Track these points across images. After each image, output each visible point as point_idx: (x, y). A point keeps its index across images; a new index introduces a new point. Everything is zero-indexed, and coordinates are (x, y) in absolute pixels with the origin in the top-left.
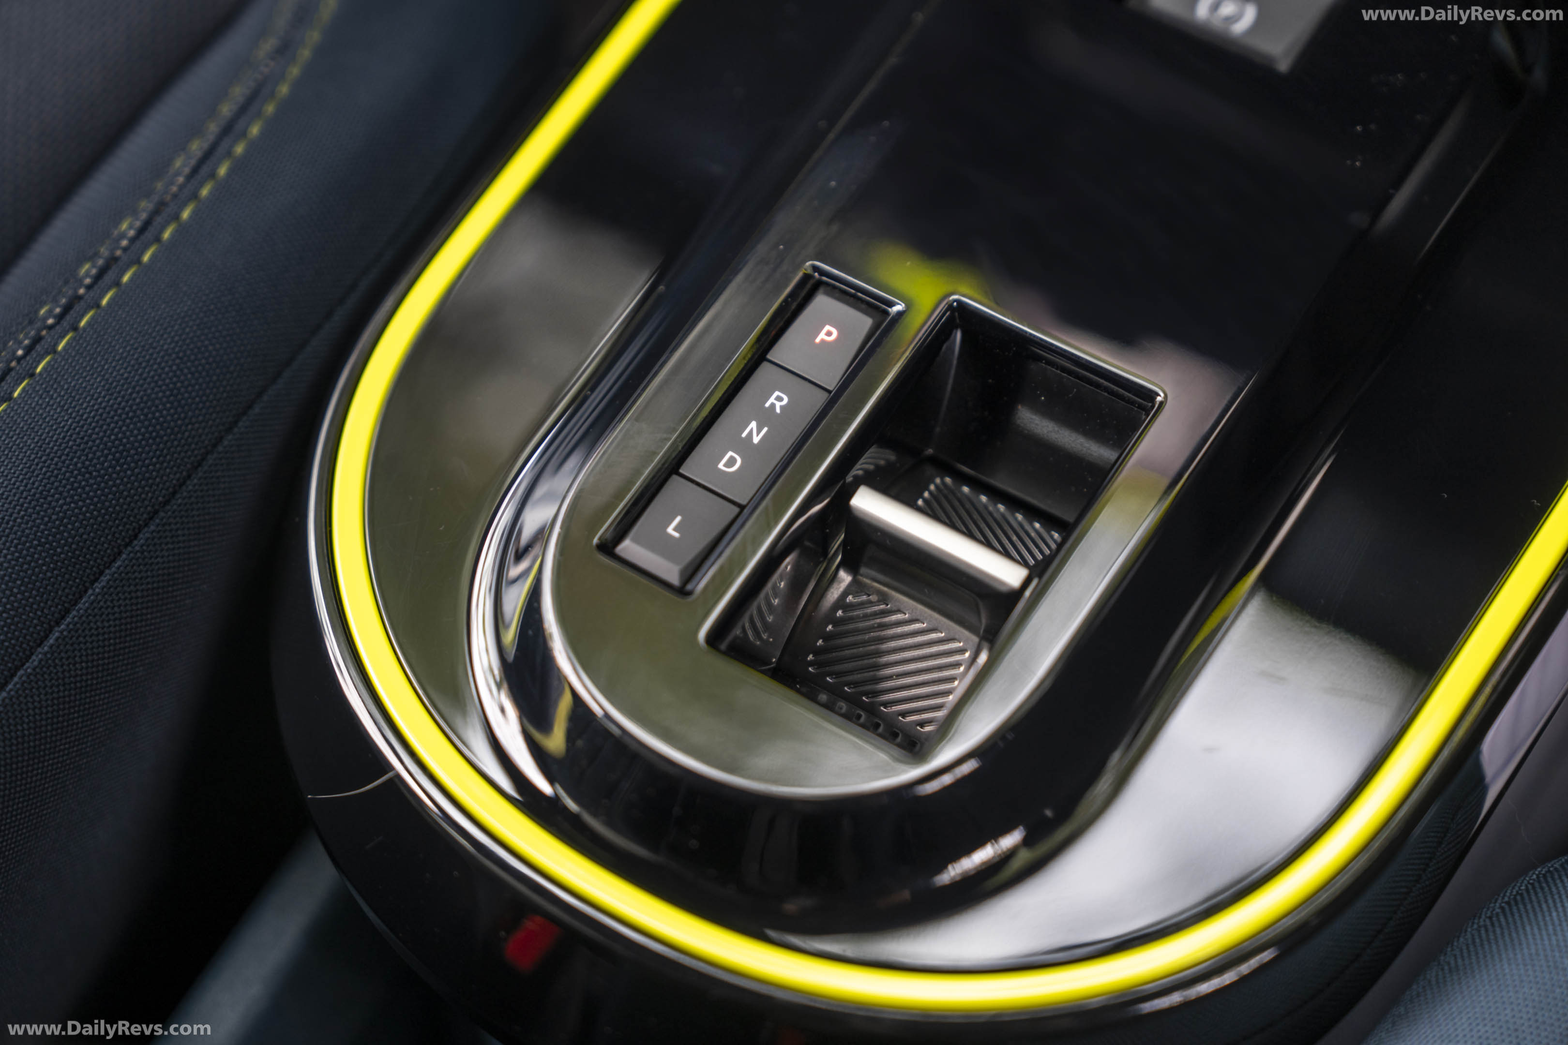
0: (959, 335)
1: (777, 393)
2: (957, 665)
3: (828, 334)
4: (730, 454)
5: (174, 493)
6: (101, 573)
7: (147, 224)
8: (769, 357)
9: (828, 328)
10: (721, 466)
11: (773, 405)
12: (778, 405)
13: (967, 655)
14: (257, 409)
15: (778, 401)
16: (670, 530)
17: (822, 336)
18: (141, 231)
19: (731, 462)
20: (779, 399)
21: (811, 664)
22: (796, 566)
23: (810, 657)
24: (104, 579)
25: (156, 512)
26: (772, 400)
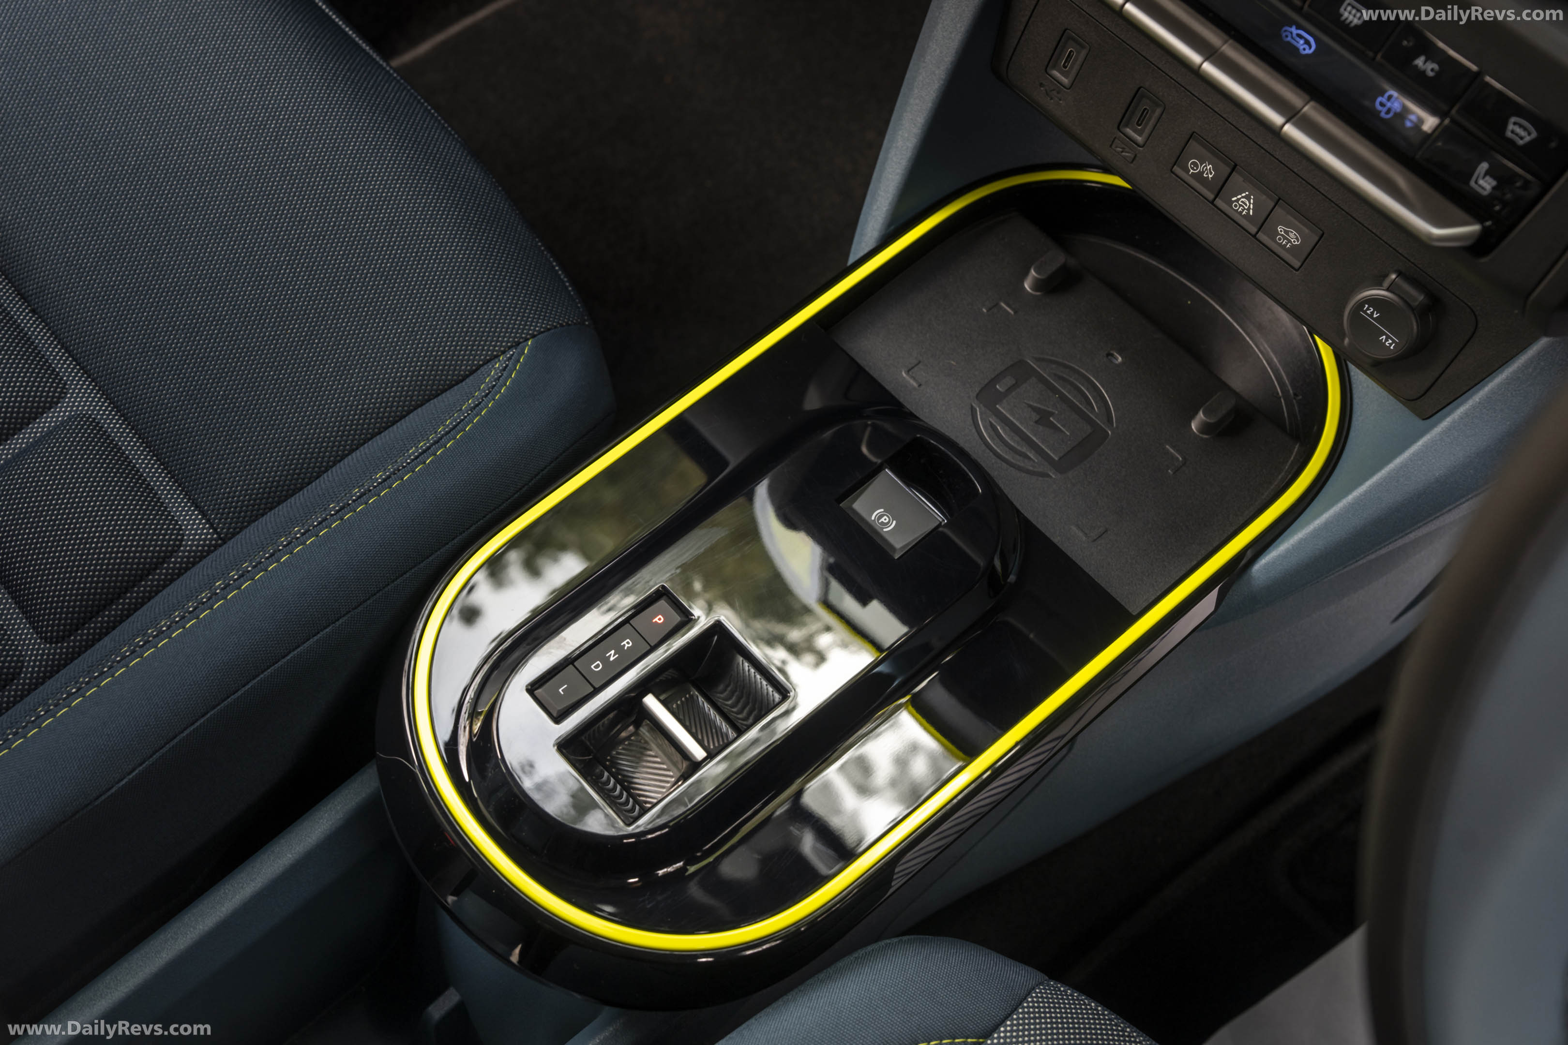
0: (716, 637)
1: (628, 640)
2: (668, 782)
3: (659, 619)
4: (598, 662)
5: (361, 604)
6: (319, 633)
7: (389, 477)
8: (631, 622)
9: (660, 616)
10: (592, 667)
11: (624, 645)
12: (627, 645)
13: (673, 779)
14: (408, 575)
15: (627, 644)
16: (560, 690)
17: (656, 619)
18: (384, 480)
19: (597, 666)
20: (628, 643)
21: (608, 760)
22: (615, 716)
23: (609, 758)
24: (319, 635)
25: (350, 611)
26: (625, 642)
